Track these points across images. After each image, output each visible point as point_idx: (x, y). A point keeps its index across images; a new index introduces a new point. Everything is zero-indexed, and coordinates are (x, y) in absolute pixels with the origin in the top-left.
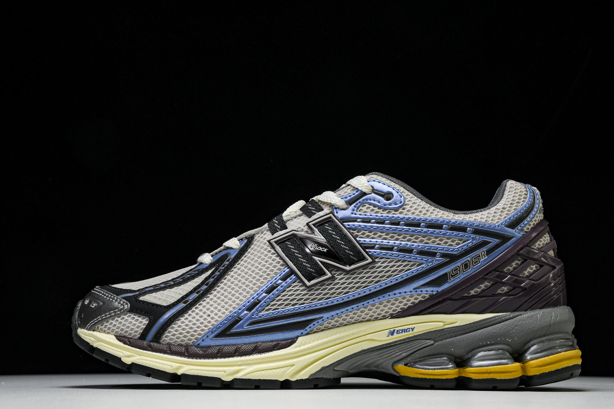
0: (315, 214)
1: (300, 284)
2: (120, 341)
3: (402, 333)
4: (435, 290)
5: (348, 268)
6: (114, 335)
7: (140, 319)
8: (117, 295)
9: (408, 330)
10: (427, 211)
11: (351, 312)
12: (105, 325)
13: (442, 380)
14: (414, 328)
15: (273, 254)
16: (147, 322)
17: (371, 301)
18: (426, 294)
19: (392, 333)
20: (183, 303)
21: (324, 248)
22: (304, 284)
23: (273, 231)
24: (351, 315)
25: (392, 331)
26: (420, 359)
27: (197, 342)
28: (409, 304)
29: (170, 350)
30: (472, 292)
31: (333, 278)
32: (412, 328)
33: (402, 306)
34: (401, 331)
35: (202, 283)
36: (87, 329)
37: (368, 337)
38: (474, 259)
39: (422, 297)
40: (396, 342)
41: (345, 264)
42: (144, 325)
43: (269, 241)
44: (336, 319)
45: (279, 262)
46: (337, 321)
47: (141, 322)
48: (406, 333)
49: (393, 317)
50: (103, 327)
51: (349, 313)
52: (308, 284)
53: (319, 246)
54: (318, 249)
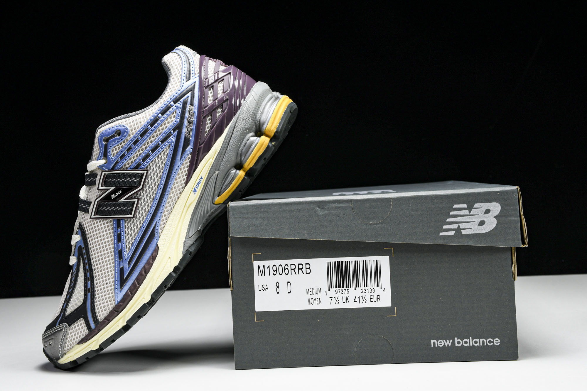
0: (95, 181)
1: (129, 221)
2: (83, 343)
3: (199, 185)
4: (190, 148)
5: (141, 187)
6: (78, 344)
7: (79, 323)
8: (55, 326)
9: (200, 181)
10: (143, 118)
11: (166, 204)
12: (66, 346)
13: (240, 184)
14: (201, 177)
15: (100, 222)
16: (84, 321)
17: (168, 189)
18: (188, 156)
19: (195, 191)
20: (88, 292)
21: (119, 192)
22: (130, 218)
23: (86, 211)
24: (168, 205)
25: (194, 190)
26: (221, 187)
27: (115, 302)
28: (187, 169)
30: (207, 130)
31: (138, 199)
32: (201, 178)
33: (184, 174)
34: (198, 185)
35: (85, 274)
36: (61, 357)
37: (188, 204)
38: (189, 115)
39: (188, 159)
40: (202, 192)
41: (137, 187)
42: (83, 324)
43: (91, 218)
44: (163, 215)
45: (107, 223)
46: (165, 216)
47: (81, 324)
48: (201, 183)
49: (186, 183)
50: (67, 347)
51: (166, 206)
52: (132, 216)
53: (115, 194)
54: (117, 195)
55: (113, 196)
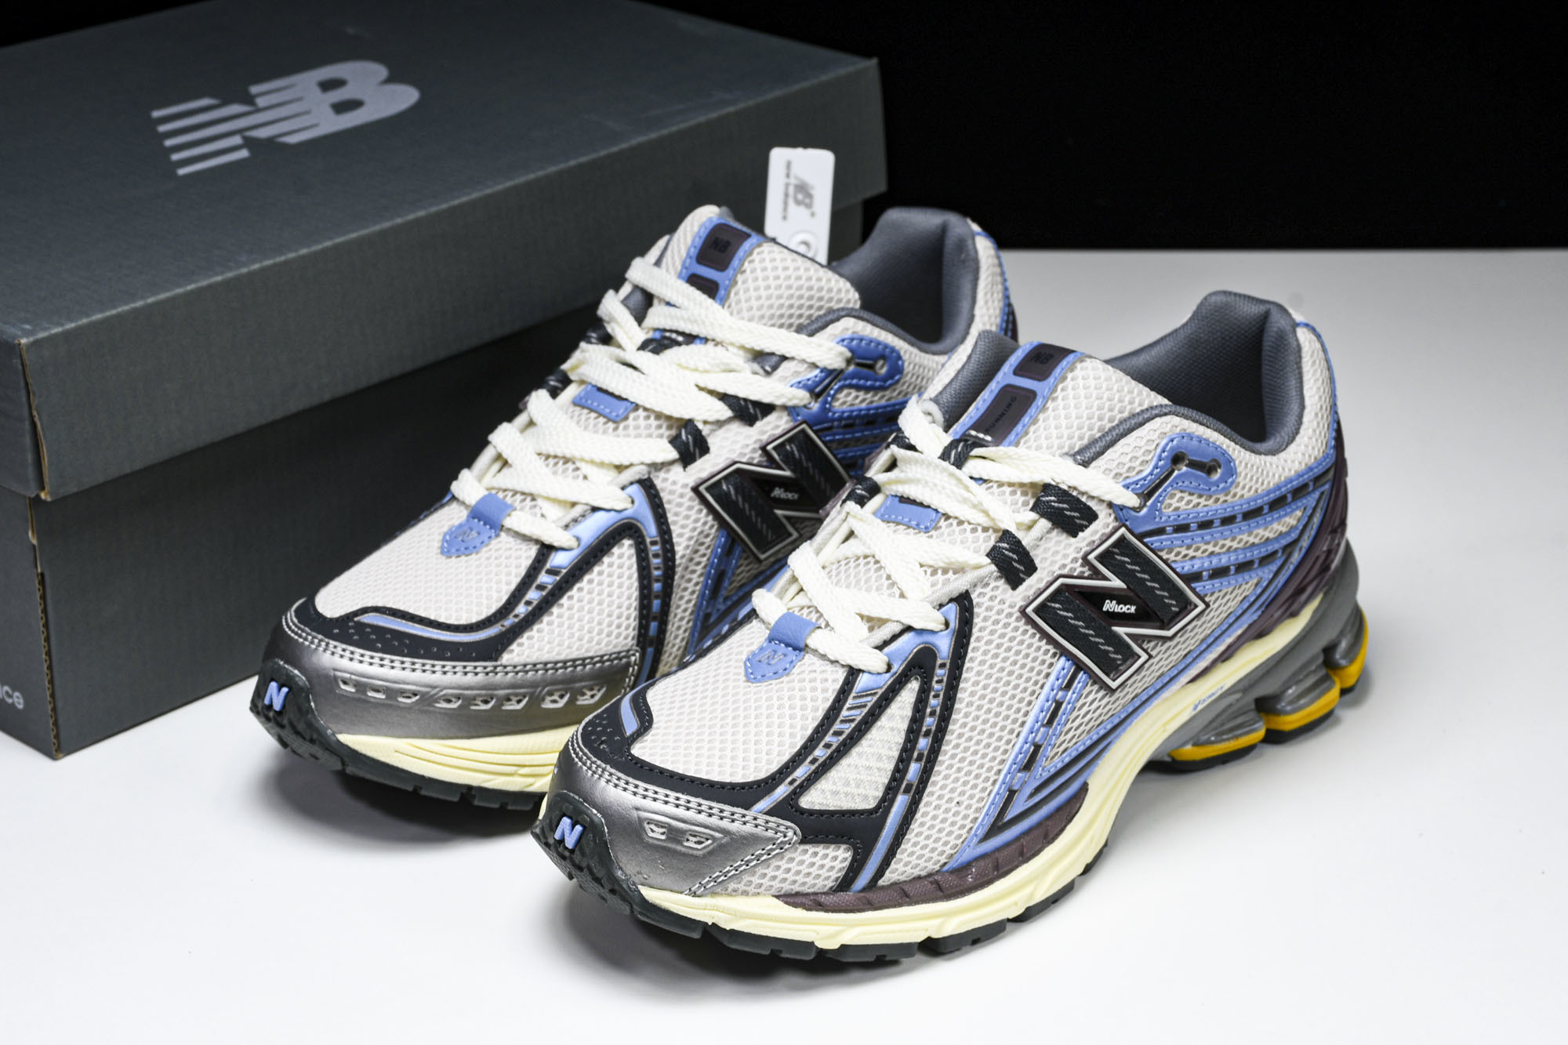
0: (1083, 526)
1: (1096, 687)
2: (795, 905)
5: (1171, 632)
6: (777, 897)
7: (831, 853)
8: (747, 809)
9: (1217, 691)
14: (1224, 685)
16: (849, 855)
19: (1196, 707)
20: (901, 790)
21: (1128, 606)
22: (1104, 686)
23: (1012, 577)
25: (1197, 703)
27: (950, 862)
29: (905, 894)
32: (1221, 687)
34: (1207, 699)
35: (913, 733)
36: (690, 895)
40: (1194, 715)
41: (1163, 626)
42: (843, 862)
43: (1021, 610)
45: (1047, 651)
47: (835, 858)
48: (1213, 698)
49: (1195, 677)
50: (740, 885)
52: (1113, 686)
53: (1119, 603)
54: (1119, 611)
55: (1110, 606)
